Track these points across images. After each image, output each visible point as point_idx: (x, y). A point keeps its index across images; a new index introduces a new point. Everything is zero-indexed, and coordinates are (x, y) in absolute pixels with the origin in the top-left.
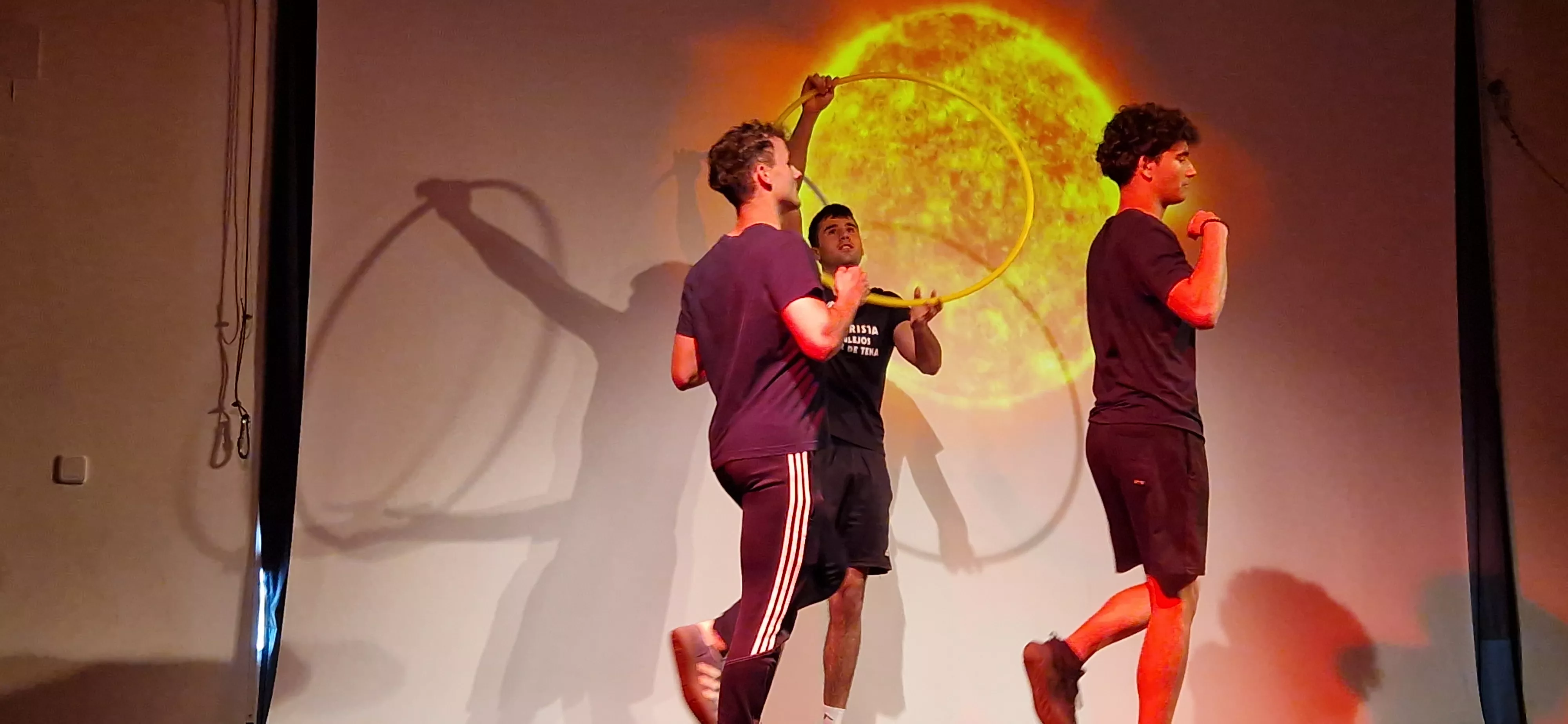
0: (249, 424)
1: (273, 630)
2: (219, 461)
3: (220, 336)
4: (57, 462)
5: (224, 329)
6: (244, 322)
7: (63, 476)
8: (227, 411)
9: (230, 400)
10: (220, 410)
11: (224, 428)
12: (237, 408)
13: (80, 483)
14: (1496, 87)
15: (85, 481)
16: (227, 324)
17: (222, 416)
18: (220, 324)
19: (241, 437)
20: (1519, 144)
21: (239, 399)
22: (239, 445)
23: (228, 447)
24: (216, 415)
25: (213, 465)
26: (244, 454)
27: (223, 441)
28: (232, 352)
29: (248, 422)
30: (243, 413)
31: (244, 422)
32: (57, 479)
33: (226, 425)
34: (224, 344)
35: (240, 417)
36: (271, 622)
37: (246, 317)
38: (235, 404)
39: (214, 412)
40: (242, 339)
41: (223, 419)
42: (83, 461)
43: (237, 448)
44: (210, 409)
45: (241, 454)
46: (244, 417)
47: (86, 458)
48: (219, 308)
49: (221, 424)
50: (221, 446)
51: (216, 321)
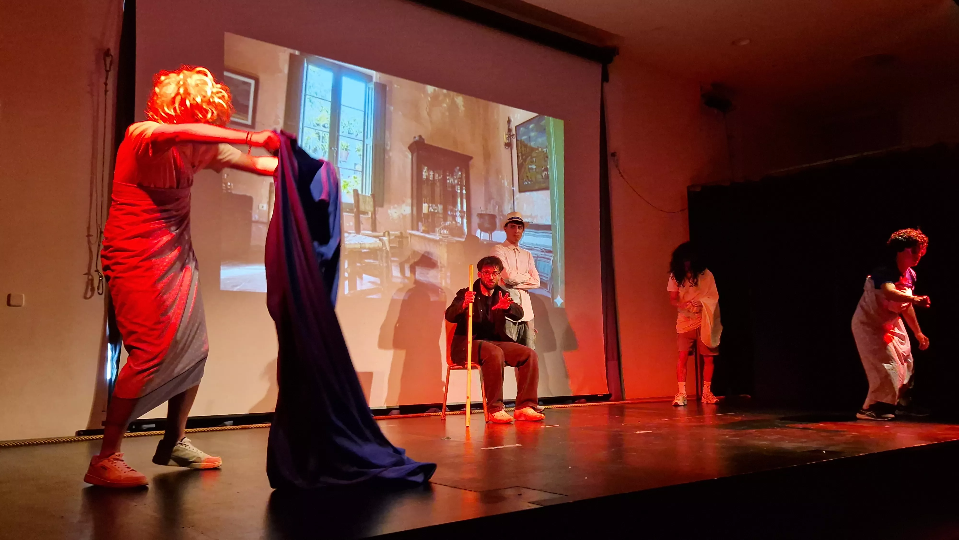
0: (103, 280)
1: (115, 370)
2: (88, 296)
3: (89, 242)
4: (9, 296)
5: (90, 238)
7: (12, 303)
8: (92, 274)
9: (93, 269)
10: (88, 273)
12: (97, 273)
13: (20, 306)
14: (613, 155)
15: (22, 305)
16: (92, 236)
18: (89, 236)
19: (99, 286)
20: (622, 176)
21: (98, 269)
22: (98, 289)
23: (93, 290)
24: (86, 276)
25: (85, 298)
26: (101, 293)
27: (90, 287)
28: (94, 248)
30: (100, 275)
31: (100, 279)
32: (9, 304)
33: (92, 280)
34: (91, 245)
35: (98, 277)
36: (113, 366)
38: (96, 271)
41: (90, 277)
42: (22, 296)
44: (85, 273)
45: (99, 293)
46: (100, 277)
47: (24, 295)
48: (89, 228)
49: (89, 280)
50: (89, 290)
51: (86, 234)
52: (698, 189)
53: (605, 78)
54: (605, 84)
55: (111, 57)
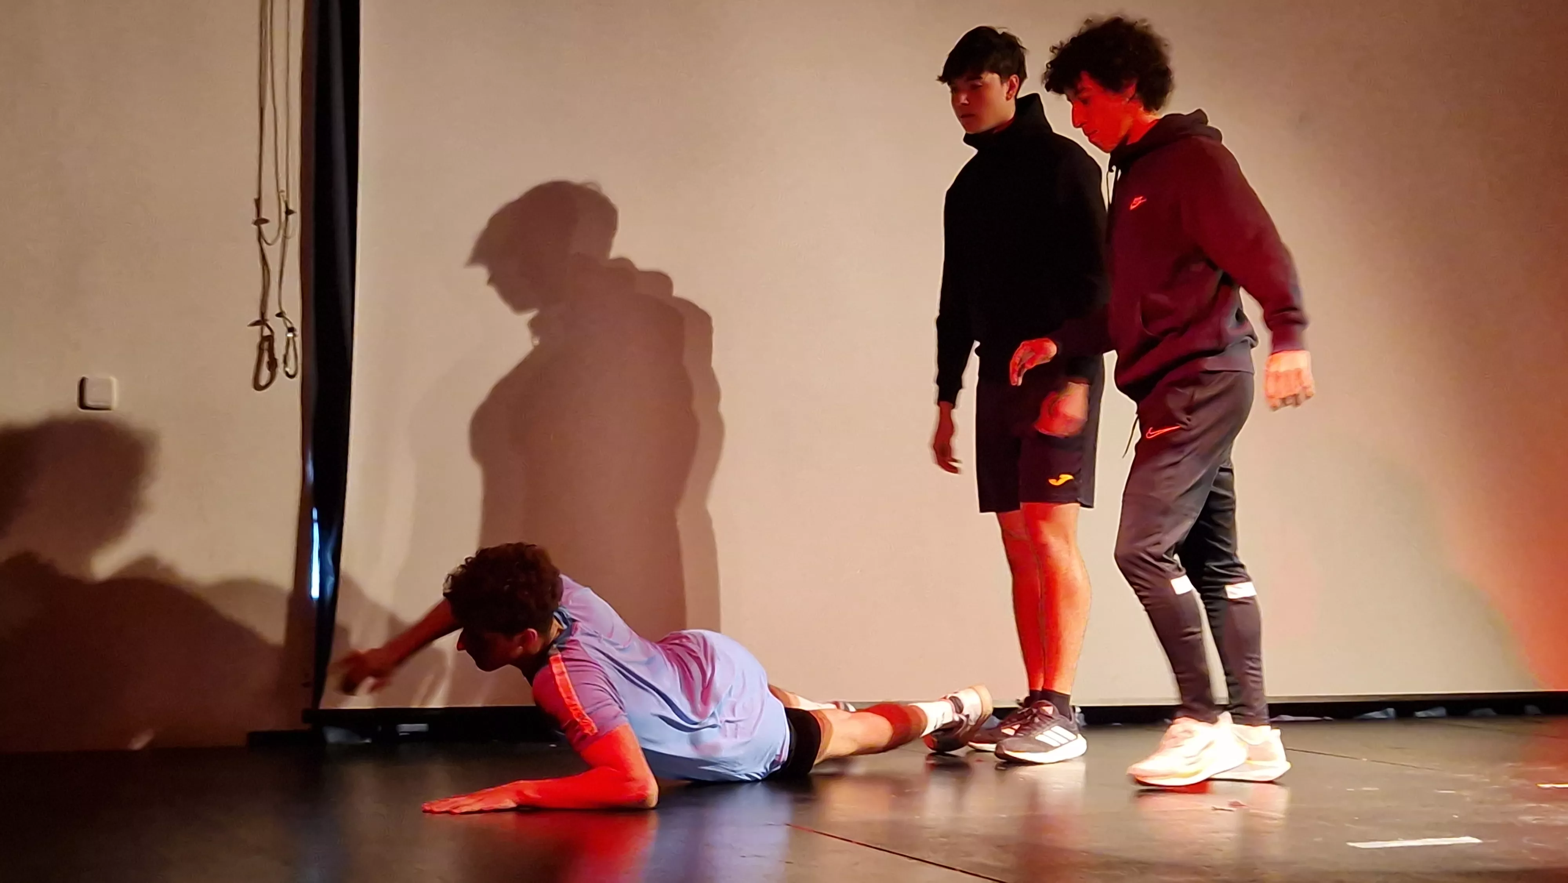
0: (295, 338)
1: (330, 576)
2: (263, 382)
3: (260, 235)
4: (82, 383)
5: (263, 226)
6: (287, 219)
7: (89, 402)
8: (270, 323)
9: (272, 309)
10: (262, 321)
11: (267, 342)
12: (281, 319)
13: (108, 409)
15: (114, 405)
16: (266, 221)
17: (266, 329)
18: (260, 221)
19: (287, 354)
21: (284, 309)
22: (285, 362)
23: (273, 365)
24: (258, 328)
25: (257, 387)
26: (291, 373)
27: (266, 358)
28: (273, 254)
29: (295, 335)
30: (289, 325)
31: (290, 335)
32: (83, 404)
33: (271, 339)
34: (264, 245)
35: (285, 329)
36: (327, 566)
37: (289, 212)
38: (280, 315)
39: (256, 324)
40: (285, 238)
41: (267, 332)
42: (111, 383)
43: (283, 365)
44: (252, 320)
45: (287, 374)
46: (291, 330)
47: (114, 381)
48: (258, 202)
49: (264, 339)
50: (265, 365)
51: (255, 218)
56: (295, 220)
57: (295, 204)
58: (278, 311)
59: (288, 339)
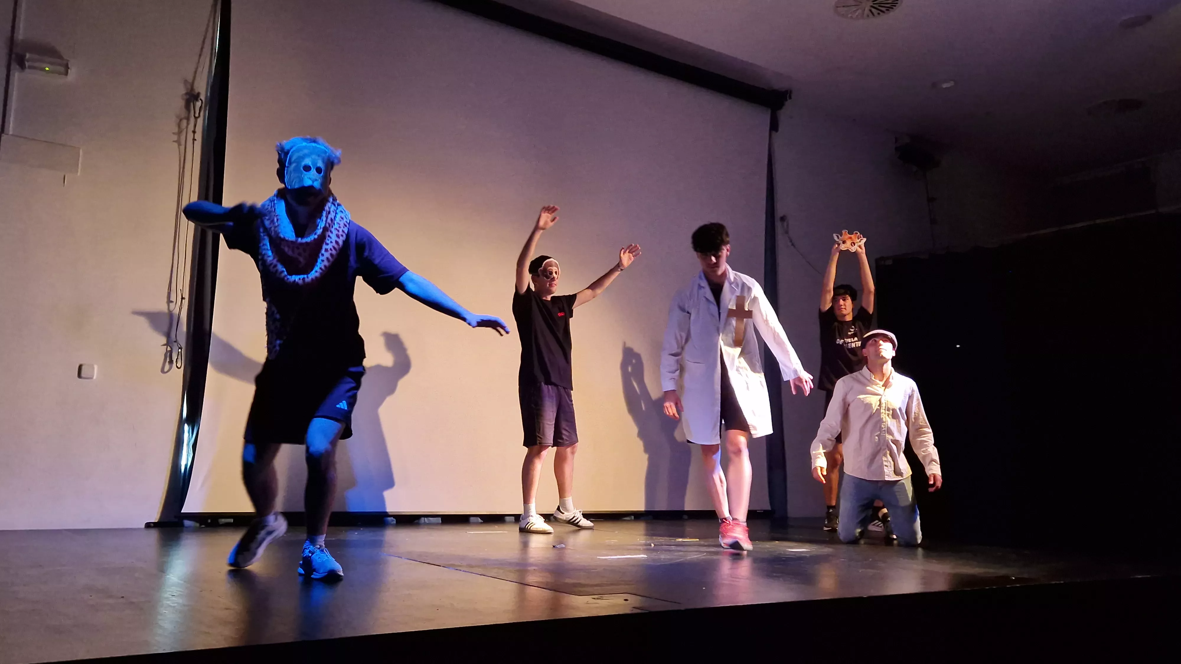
0: (182, 352)
1: (191, 455)
2: (166, 370)
4: (80, 368)
6: (182, 300)
7: (83, 375)
8: (171, 345)
9: (172, 339)
10: (167, 344)
11: (169, 353)
12: (176, 344)
13: (92, 379)
14: (783, 219)
15: (95, 377)
16: (172, 302)
17: (169, 347)
18: (169, 302)
19: (178, 359)
20: (793, 244)
21: (178, 339)
22: (177, 362)
23: (171, 362)
24: (166, 346)
25: (163, 372)
26: (179, 366)
27: (168, 360)
30: (179, 346)
31: (180, 350)
32: (79, 376)
33: (171, 352)
35: (178, 348)
38: (176, 342)
39: (164, 345)
40: (181, 308)
41: (169, 349)
42: (94, 368)
43: (175, 363)
44: (162, 344)
45: (177, 367)
46: (180, 348)
47: (96, 367)
48: (169, 294)
49: (167, 351)
50: (167, 363)
51: (167, 300)
52: (889, 262)
53: (774, 126)
54: (774, 133)
55: (200, 101)
56: (186, 302)
57: (186, 295)
58: (175, 340)
59: (179, 352)
